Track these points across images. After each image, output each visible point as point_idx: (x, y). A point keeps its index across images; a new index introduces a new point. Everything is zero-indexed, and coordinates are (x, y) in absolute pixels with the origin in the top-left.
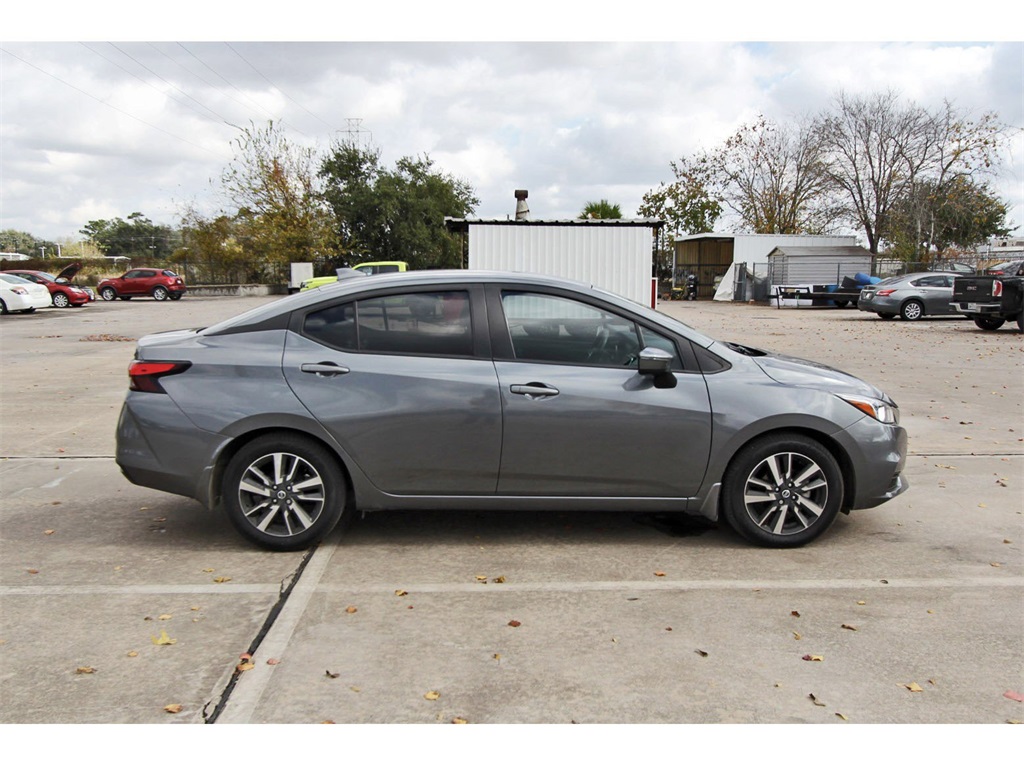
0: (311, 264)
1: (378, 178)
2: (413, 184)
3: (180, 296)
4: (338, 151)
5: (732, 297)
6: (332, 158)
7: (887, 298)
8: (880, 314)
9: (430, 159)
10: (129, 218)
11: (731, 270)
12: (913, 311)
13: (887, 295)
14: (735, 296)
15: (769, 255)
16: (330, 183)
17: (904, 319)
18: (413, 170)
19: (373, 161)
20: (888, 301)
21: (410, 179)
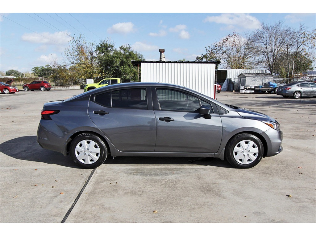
0: (93, 79)
1: (114, 52)
2: (125, 54)
3: (50, 89)
4: (101, 44)
5: (226, 89)
6: (99, 46)
8: (283, 96)
9: (130, 46)
10: (45, 66)
11: (226, 81)
12: (297, 95)
14: (227, 89)
15: (239, 76)
16: (99, 54)
18: (124, 50)
19: (112, 47)
21: (124, 53)
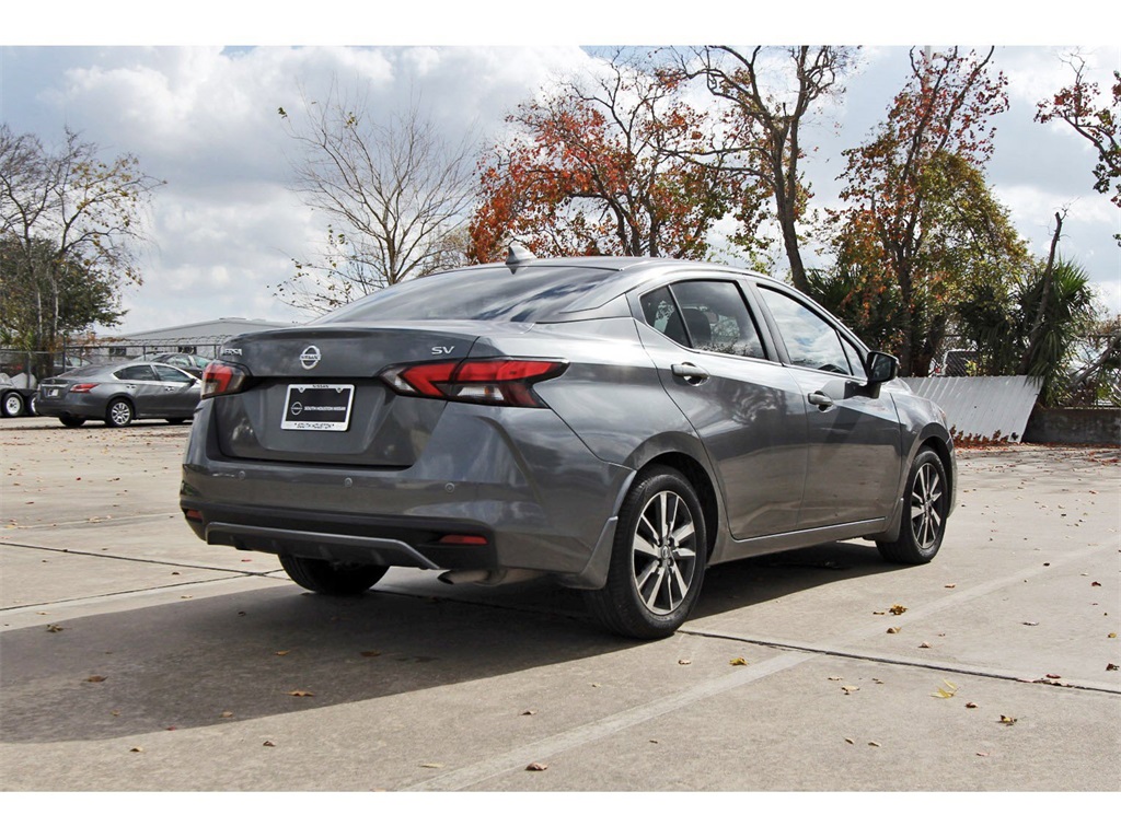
7: (85, 395)
8: (62, 420)
12: (121, 413)
13: (87, 392)
17: (110, 424)
20: (85, 400)
